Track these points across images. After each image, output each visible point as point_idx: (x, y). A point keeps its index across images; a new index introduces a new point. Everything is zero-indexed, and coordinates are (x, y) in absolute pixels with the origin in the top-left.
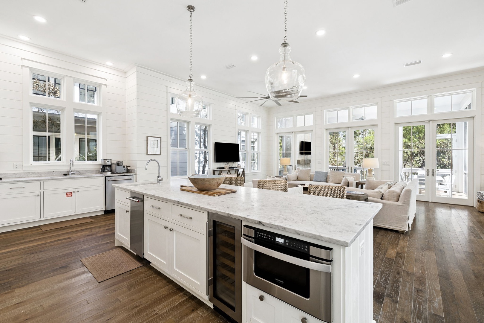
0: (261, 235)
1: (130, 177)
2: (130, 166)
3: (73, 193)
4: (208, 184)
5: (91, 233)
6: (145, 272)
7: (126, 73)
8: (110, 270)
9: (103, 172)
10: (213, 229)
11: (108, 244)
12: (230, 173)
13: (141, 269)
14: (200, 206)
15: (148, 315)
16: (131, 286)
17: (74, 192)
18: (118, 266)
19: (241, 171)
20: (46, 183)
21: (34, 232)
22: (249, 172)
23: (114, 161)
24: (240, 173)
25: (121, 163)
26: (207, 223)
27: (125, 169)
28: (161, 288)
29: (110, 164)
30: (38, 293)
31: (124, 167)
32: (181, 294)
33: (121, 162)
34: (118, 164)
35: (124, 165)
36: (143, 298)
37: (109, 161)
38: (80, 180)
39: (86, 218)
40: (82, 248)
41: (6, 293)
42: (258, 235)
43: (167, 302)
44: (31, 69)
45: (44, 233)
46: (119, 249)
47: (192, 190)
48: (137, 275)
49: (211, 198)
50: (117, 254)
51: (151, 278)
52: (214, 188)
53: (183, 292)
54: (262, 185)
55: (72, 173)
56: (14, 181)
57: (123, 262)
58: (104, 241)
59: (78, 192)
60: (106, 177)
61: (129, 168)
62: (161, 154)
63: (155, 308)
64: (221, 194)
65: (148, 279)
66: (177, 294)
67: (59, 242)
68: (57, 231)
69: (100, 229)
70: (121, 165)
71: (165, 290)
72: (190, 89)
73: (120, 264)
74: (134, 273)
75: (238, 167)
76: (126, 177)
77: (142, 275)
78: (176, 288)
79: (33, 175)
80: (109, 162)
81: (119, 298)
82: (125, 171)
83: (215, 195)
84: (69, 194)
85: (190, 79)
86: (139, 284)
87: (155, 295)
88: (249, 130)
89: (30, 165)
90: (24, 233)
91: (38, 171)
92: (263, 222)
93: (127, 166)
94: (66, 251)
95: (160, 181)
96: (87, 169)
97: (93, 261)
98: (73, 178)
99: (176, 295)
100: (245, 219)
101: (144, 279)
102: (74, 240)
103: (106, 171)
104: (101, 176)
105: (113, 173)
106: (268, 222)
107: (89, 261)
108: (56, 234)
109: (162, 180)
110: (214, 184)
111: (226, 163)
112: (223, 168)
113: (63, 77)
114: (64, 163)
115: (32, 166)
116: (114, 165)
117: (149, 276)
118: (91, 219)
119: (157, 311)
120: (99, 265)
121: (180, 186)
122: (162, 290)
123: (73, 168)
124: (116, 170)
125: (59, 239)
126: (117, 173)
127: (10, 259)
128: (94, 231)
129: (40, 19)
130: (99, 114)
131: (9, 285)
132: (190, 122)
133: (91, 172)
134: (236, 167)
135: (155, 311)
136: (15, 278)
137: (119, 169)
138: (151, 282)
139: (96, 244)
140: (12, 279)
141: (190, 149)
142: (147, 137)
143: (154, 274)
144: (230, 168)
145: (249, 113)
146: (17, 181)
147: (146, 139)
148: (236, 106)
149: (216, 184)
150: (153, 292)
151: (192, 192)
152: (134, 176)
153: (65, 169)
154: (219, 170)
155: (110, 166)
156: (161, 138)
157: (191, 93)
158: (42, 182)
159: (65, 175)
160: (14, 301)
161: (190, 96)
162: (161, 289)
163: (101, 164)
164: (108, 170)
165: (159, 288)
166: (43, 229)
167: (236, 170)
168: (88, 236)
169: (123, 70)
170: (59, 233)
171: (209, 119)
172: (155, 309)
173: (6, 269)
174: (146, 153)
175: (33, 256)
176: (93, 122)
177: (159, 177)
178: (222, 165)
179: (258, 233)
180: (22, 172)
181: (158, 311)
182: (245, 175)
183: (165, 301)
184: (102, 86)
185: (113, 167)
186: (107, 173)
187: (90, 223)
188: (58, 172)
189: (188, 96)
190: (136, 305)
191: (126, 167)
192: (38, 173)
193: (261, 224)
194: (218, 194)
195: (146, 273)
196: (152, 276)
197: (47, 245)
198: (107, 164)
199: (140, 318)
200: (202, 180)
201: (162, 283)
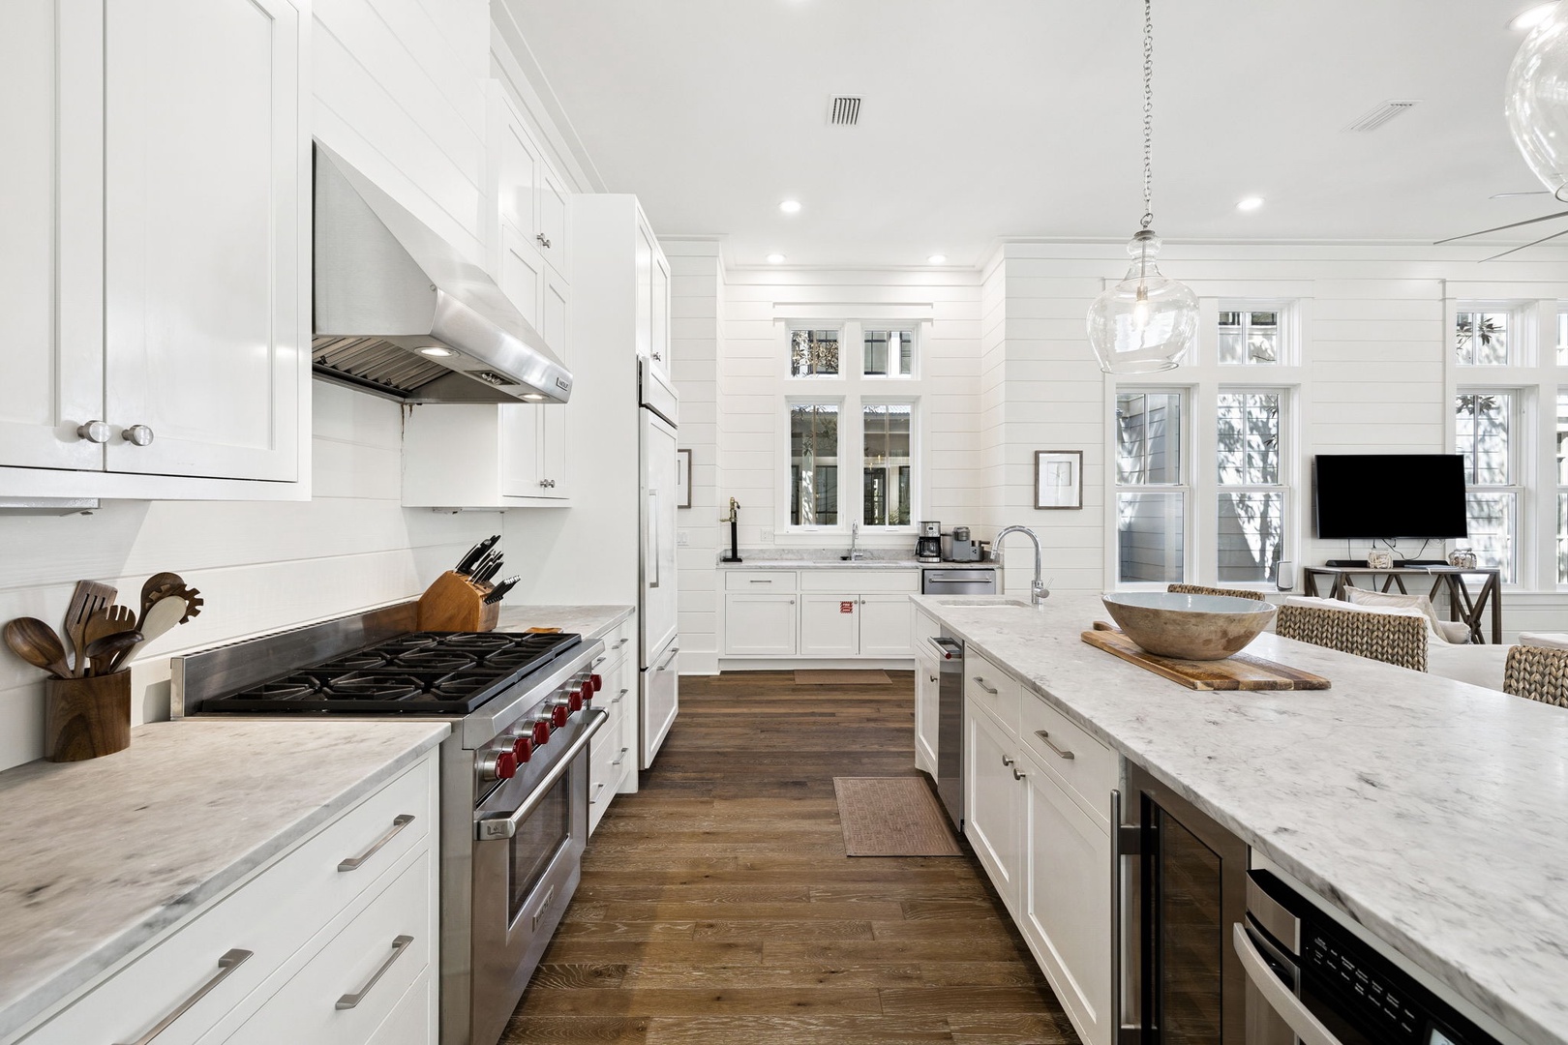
0: (1338, 962)
1: (987, 575)
2: (988, 543)
3: (854, 605)
4: (1174, 633)
5: (875, 716)
6: (960, 878)
7: (981, 272)
8: (879, 833)
9: (921, 556)
10: (1139, 827)
11: (903, 757)
12: (1403, 591)
13: (955, 865)
14: (1094, 721)
15: (925, 1024)
16: (911, 907)
17: (856, 602)
18: (900, 830)
19: (1474, 583)
20: (806, 575)
21: (781, 683)
22: (1538, 591)
23: (948, 527)
24: (1469, 591)
25: (964, 534)
26: (1112, 795)
27: (975, 551)
28: (986, 955)
29: (936, 535)
30: (741, 826)
31: (973, 543)
32: (1047, 1016)
33: (964, 530)
34: (957, 536)
35: (972, 539)
36: (930, 959)
37: (935, 526)
38: (869, 574)
39: (880, 671)
40: (846, 750)
41: (702, 802)
42: (1320, 955)
43: (992, 1017)
44: (788, 321)
45: (796, 689)
46: (922, 780)
47: (1116, 647)
48: (937, 877)
49: (1175, 692)
50: (911, 792)
51: (972, 906)
52: (1210, 654)
53: (1056, 1016)
54: (1538, 677)
55: (855, 554)
56: (757, 568)
57: (916, 824)
58: (895, 746)
59: (864, 603)
60: (923, 570)
61: (986, 548)
62: (1081, 507)
63: (949, 1013)
64: (1235, 685)
65: (963, 906)
66: (1030, 1006)
67: (813, 719)
68: (817, 690)
69: (898, 710)
70: (964, 538)
71: (998, 972)
72: (1143, 267)
73: (908, 826)
74: (932, 869)
75: (1457, 562)
76: (974, 575)
77: (948, 885)
78: (1036, 982)
79: (790, 556)
80: (935, 530)
81: (875, 924)
82: (976, 557)
83: (1198, 683)
84: (846, 607)
85: (1142, 233)
86: (933, 910)
87: (965, 971)
88: (1538, 385)
89: (785, 532)
90: (767, 680)
91: (797, 548)
92: (1353, 902)
93: (981, 543)
94: (817, 745)
95: (1041, 600)
96: (887, 548)
97: (855, 792)
98: (858, 568)
99: (1025, 1010)
100: (1257, 840)
101: (953, 901)
102: (838, 724)
103: (927, 553)
104: (913, 568)
105: (945, 560)
106: (1385, 914)
107: (847, 789)
108: (814, 697)
109: (1045, 594)
110: (1205, 636)
111: (1380, 543)
112: (1364, 564)
113: (843, 325)
114: (842, 529)
115: (788, 535)
116: (948, 538)
117: (968, 898)
118: (890, 676)
119: (952, 1027)
120: (862, 809)
121: (1092, 625)
122: (989, 964)
123: (860, 543)
124: (952, 552)
125: (816, 710)
126: (954, 561)
127: (732, 730)
128: (887, 711)
129: (791, 207)
130: (914, 401)
131: (711, 787)
132: (1195, 385)
133: (893, 555)
134: (1444, 563)
135: (947, 1023)
136: (722, 775)
137: (960, 550)
138: (969, 921)
139: (876, 746)
140: (718, 775)
141: (1195, 487)
142: (1037, 454)
143: (984, 899)
144: (1397, 564)
145: (1537, 300)
146: (761, 568)
147: (1032, 461)
148: (1444, 282)
149: (1213, 637)
150: (963, 958)
151: (1116, 653)
152: (998, 572)
153: (843, 544)
154: (1336, 573)
155: (937, 540)
156: (1081, 453)
157: (1148, 283)
158: (799, 572)
159: (844, 559)
160: (706, 825)
161: (1141, 294)
162: (989, 960)
163: (917, 535)
164: (933, 552)
165: (984, 953)
166: (799, 680)
167: (1440, 575)
168: (869, 720)
169: (974, 266)
170: (820, 698)
171: (1285, 362)
172: (952, 1017)
173: (719, 750)
174: (1033, 504)
175: (762, 736)
176: (902, 422)
177: (1035, 583)
178: (1357, 548)
179: (1320, 942)
180: (772, 547)
181: (956, 1031)
182: (1504, 601)
183: (988, 1009)
184: (923, 323)
185: (947, 544)
186: (930, 559)
187: (883, 688)
188: (832, 550)
189: (1135, 296)
190: (905, 972)
191: (977, 544)
192: (798, 551)
193: (1339, 903)
194: (1217, 682)
195: (963, 884)
196: (977, 903)
197: (791, 719)
198: (930, 535)
199: (903, 1018)
200: (1147, 616)
201: (994, 942)
